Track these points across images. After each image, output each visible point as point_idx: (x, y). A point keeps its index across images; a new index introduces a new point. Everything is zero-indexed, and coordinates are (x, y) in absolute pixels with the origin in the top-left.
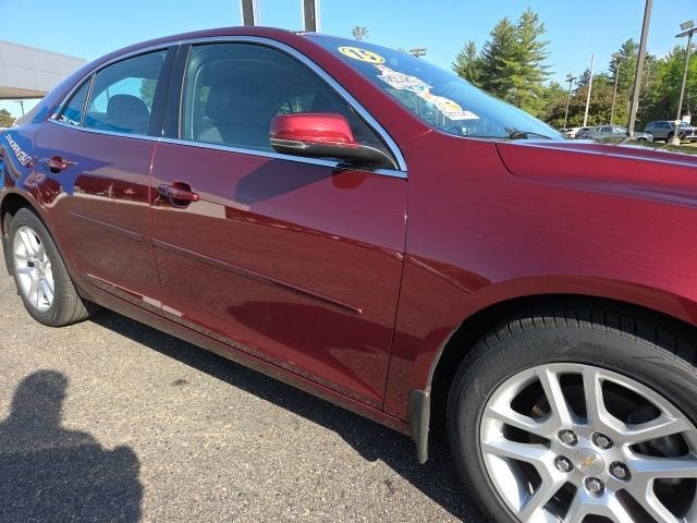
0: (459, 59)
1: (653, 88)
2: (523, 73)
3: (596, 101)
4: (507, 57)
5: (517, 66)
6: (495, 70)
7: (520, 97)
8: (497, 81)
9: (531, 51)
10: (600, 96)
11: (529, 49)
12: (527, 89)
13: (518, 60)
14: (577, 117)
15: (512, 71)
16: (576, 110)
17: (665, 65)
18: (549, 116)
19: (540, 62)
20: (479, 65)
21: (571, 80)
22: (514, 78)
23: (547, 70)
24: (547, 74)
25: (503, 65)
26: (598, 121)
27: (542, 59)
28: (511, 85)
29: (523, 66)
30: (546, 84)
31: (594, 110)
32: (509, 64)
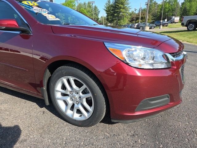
0: (106, 4)
1: (158, 12)
2: (124, 8)
3: (142, 16)
4: (119, 4)
5: (122, 6)
6: (116, 8)
7: (123, 15)
8: (117, 11)
9: (126, 2)
10: (143, 14)
11: (125, 1)
12: (125, 13)
13: (122, 4)
14: (138, 20)
15: (121, 8)
16: (137, 19)
17: (161, 5)
18: (131, 20)
19: (128, 5)
20: (112, 6)
21: (136, 10)
22: (121, 10)
23: (130, 7)
24: (130, 8)
25: (118, 6)
26: (143, 22)
27: (128, 4)
28: (121, 12)
29: (123, 6)
30: (130, 11)
31: (142, 18)
32: (120, 5)
